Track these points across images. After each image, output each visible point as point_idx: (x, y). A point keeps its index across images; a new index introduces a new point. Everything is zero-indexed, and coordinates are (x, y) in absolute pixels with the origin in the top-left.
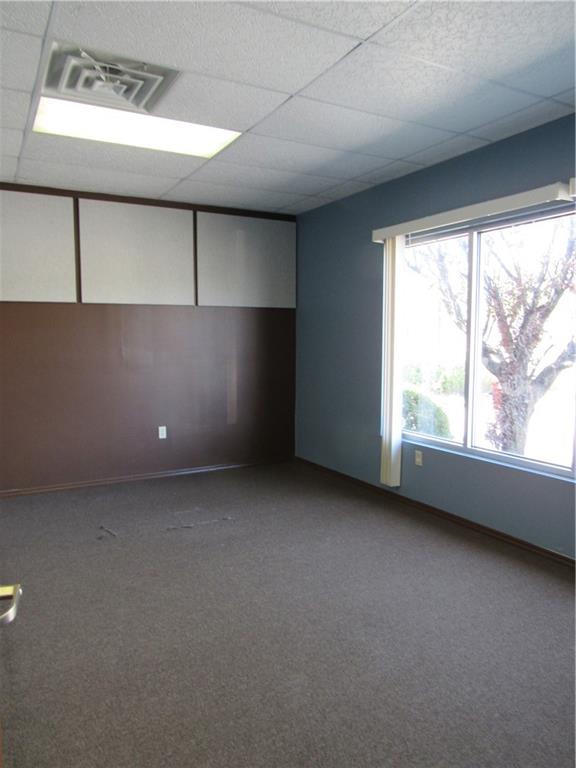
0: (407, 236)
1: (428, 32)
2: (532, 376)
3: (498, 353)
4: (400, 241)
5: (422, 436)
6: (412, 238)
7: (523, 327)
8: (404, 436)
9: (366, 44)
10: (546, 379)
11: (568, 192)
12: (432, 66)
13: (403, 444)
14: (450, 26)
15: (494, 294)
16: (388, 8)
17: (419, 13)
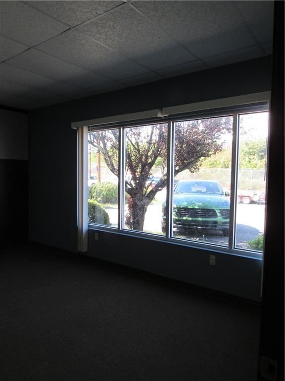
0: (89, 127)
1: (104, 30)
2: (145, 194)
3: (130, 185)
4: (85, 129)
5: (96, 225)
6: (91, 128)
7: (141, 172)
8: (89, 226)
9: (73, 29)
10: (151, 196)
11: (162, 113)
12: (104, 47)
13: (89, 230)
14: (114, 30)
15: (129, 157)
16: (85, 14)
17: (100, 20)
